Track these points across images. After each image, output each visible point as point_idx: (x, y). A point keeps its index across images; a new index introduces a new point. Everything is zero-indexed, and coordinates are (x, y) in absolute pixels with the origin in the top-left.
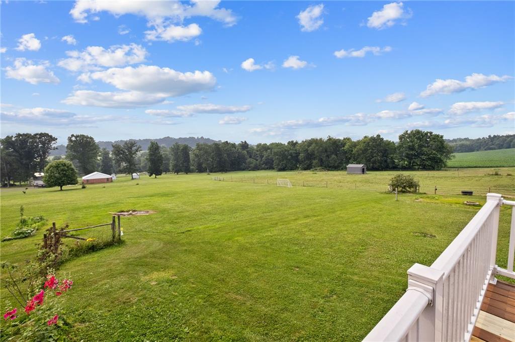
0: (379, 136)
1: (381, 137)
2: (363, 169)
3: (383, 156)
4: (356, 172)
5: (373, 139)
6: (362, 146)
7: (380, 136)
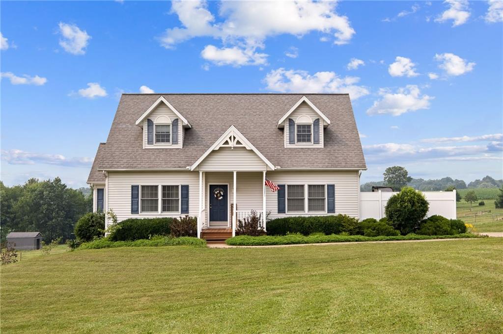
0: (58, 180)
1: (62, 183)
2: (38, 241)
3: (66, 217)
4: (25, 247)
5: (47, 185)
6: (27, 197)
7: (60, 180)
